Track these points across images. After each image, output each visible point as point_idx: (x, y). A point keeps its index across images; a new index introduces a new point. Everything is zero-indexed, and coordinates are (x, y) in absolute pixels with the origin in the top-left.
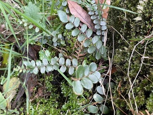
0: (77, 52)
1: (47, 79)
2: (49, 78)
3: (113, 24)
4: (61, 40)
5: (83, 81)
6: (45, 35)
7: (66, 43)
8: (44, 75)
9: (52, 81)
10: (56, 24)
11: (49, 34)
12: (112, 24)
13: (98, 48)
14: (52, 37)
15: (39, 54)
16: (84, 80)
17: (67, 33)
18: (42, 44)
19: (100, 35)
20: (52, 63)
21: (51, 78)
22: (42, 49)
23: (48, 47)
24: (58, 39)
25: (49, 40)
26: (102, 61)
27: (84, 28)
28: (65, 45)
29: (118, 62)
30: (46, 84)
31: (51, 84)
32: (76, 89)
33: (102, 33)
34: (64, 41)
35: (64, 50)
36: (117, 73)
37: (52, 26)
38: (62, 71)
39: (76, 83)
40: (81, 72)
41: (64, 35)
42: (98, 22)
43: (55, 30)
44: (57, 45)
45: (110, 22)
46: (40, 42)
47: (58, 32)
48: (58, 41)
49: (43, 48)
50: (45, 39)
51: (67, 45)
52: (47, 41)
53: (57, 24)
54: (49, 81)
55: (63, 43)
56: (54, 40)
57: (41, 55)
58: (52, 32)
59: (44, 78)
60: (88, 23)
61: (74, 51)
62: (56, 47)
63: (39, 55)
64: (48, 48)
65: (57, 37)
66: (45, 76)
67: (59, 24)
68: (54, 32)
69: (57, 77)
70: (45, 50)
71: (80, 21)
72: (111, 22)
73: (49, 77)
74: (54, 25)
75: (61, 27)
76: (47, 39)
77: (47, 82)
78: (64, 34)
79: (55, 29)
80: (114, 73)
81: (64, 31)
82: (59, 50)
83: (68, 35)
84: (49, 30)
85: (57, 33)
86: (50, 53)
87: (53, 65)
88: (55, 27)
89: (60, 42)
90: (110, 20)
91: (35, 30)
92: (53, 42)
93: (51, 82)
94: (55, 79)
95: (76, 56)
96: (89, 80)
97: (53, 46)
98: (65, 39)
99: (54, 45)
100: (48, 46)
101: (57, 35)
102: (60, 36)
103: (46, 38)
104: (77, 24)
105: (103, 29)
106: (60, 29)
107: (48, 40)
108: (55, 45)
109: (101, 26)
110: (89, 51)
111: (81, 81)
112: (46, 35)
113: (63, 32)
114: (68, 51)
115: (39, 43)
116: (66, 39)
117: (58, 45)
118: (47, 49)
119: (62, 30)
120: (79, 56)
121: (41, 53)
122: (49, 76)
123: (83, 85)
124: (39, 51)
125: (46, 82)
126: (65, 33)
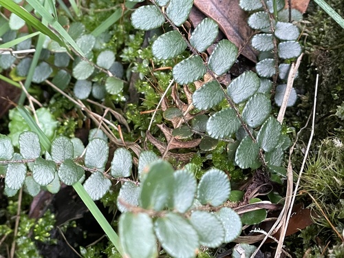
0: (165, 130)
1: (27, 230)
2: (33, 228)
3: (331, 39)
4: (110, 74)
5: (164, 223)
6: (45, 46)
7: (126, 91)
8: (16, 214)
9: (43, 240)
10: (98, 7)
11: (62, 44)
12: (327, 39)
13: (249, 121)
14: (73, 59)
15: (10, 121)
16: (168, 223)
17: (140, 51)
18: (28, 83)
19: (271, 79)
20: (57, 156)
21: (42, 228)
22: (26, 102)
23: (50, 98)
24: (96, 70)
25: (62, 68)
26: (262, 179)
27: (203, 36)
28: (123, 99)
29: (320, 188)
30: (17, 248)
31: (37, 252)
32: (128, 242)
33: (278, 70)
34: (122, 82)
35: (114, 119)
36: (310, 233)
37: (79, 15)
38: (91, 192)
39: (134, 221)
40: (158, 186)
41: (125, 57)
42: (265, 24)
43: (92, 30)
44: (91, 96)
45: (319, 32)
46: (21, 72)
47: (102, 41)
48: (96, 80)
49: (31, 98)
50: (44, 64)
51: (129, 101)
52: (50, 73)
53: (103, 7)
54: (32, 239)
55: (114, 88)
56: (82, 71)
57: (16, 125)
58: (75, 38)
59: (13, 227)
60: (227, 19)
61: (154, 126)
62: (83, 101)
63: (10, 125)
64: (52, 102)
65: (95, 61)
66: (18, 218)
67: (113, 11)
68: (84, 39)
69: (70, 228)
70: (37, 107)
71: (194, 6)
72: (323, 32)
73: (36, 222)
74: (91, 11)
75: (117, 23)
76: (51, 64)
77: (25, 245)
78: (125, 51)
79: (91, 27)
80: (299, 233)
81: (129, 40)
82: (93, 115)
83: (141, 61)
84: (65, 28)
85: (98, 47)
86: (55, 124)
87: (58, 161)
88: (92, 19)
89: (103, 83)
90: (321, 26)
91: (7, 22)
92: (74, 80)
93: (39, 244)
94: (58, 235)
95: (159, 146)
96: (189, 227)
97: (73, 96)
98: (125, 74)
99: (76, 91)
100: (52, 93)
101: (95, 53)
102: (107, 59)
103: (47, 57)
104: (179, 14)
105: (283, 55)
106: (111, 29)
107: (56, 69)
108: (82, 93)
109: (279, 41)
110: (212, 128)
111: (156, 224)
112: (49, 45)
113: (123, 46)
114: (132, 125)
115: (17, 75)
116: (128, 76)
117: (95, 94)
118: (46, 107)
119: (118, 34)
120: (170, 147)
121: (18, 118)
122: (37, 220)
123: (161, 239)
124: (12, 107)
125: (20, 242)
126: (130, 50)
